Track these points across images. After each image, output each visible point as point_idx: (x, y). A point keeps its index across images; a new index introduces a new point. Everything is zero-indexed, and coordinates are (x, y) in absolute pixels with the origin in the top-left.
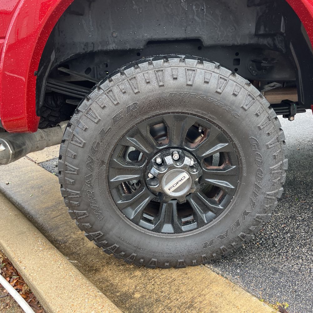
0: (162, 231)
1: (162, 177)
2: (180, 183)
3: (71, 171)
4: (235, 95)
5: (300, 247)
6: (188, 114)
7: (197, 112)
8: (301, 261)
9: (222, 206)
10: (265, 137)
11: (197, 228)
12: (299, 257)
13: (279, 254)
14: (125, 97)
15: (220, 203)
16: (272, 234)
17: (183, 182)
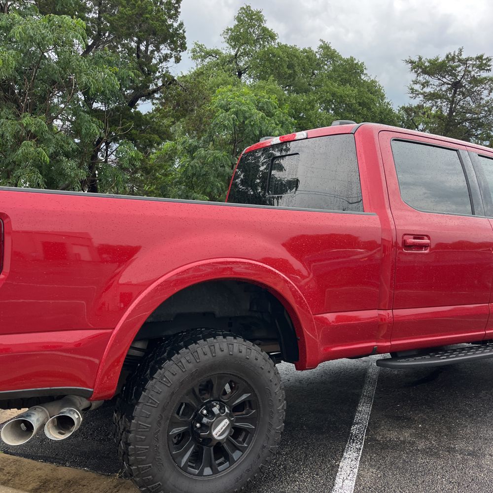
0: (204, 474)
1: (212, 425)
2: (224, 428)
3: (145, 429)
4: (257, 359)
5: (293, 474)
6: (228, 374)
7: (234, 372)
8: (297, 483)
9: (246, 444)
10: (274, 386)
11: (229, 467)
12: (295, 481)
13: (282, 482)
14: (190, 366)
15: (244, 442)
16: (270, 468)
17: (225, 426)
